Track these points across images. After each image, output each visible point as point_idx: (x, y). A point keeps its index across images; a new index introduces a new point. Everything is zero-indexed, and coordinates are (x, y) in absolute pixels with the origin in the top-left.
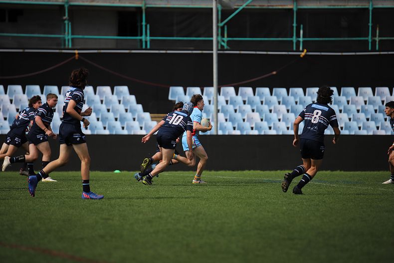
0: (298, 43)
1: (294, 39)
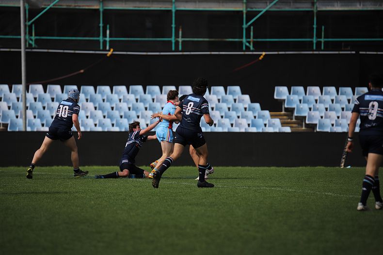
0: (105, 42)
1: (101, 39)
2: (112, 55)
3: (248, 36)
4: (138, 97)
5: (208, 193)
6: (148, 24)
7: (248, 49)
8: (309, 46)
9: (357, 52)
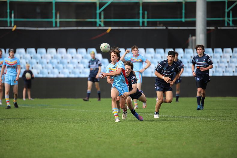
1: (8, 19)
2: (15, 30)
3: (100, 18)
4: (32, 56)
5: (76, 115)
6: (38, 10)
7: (100, 26)
8: (137, 24)
9: (167, 28)
